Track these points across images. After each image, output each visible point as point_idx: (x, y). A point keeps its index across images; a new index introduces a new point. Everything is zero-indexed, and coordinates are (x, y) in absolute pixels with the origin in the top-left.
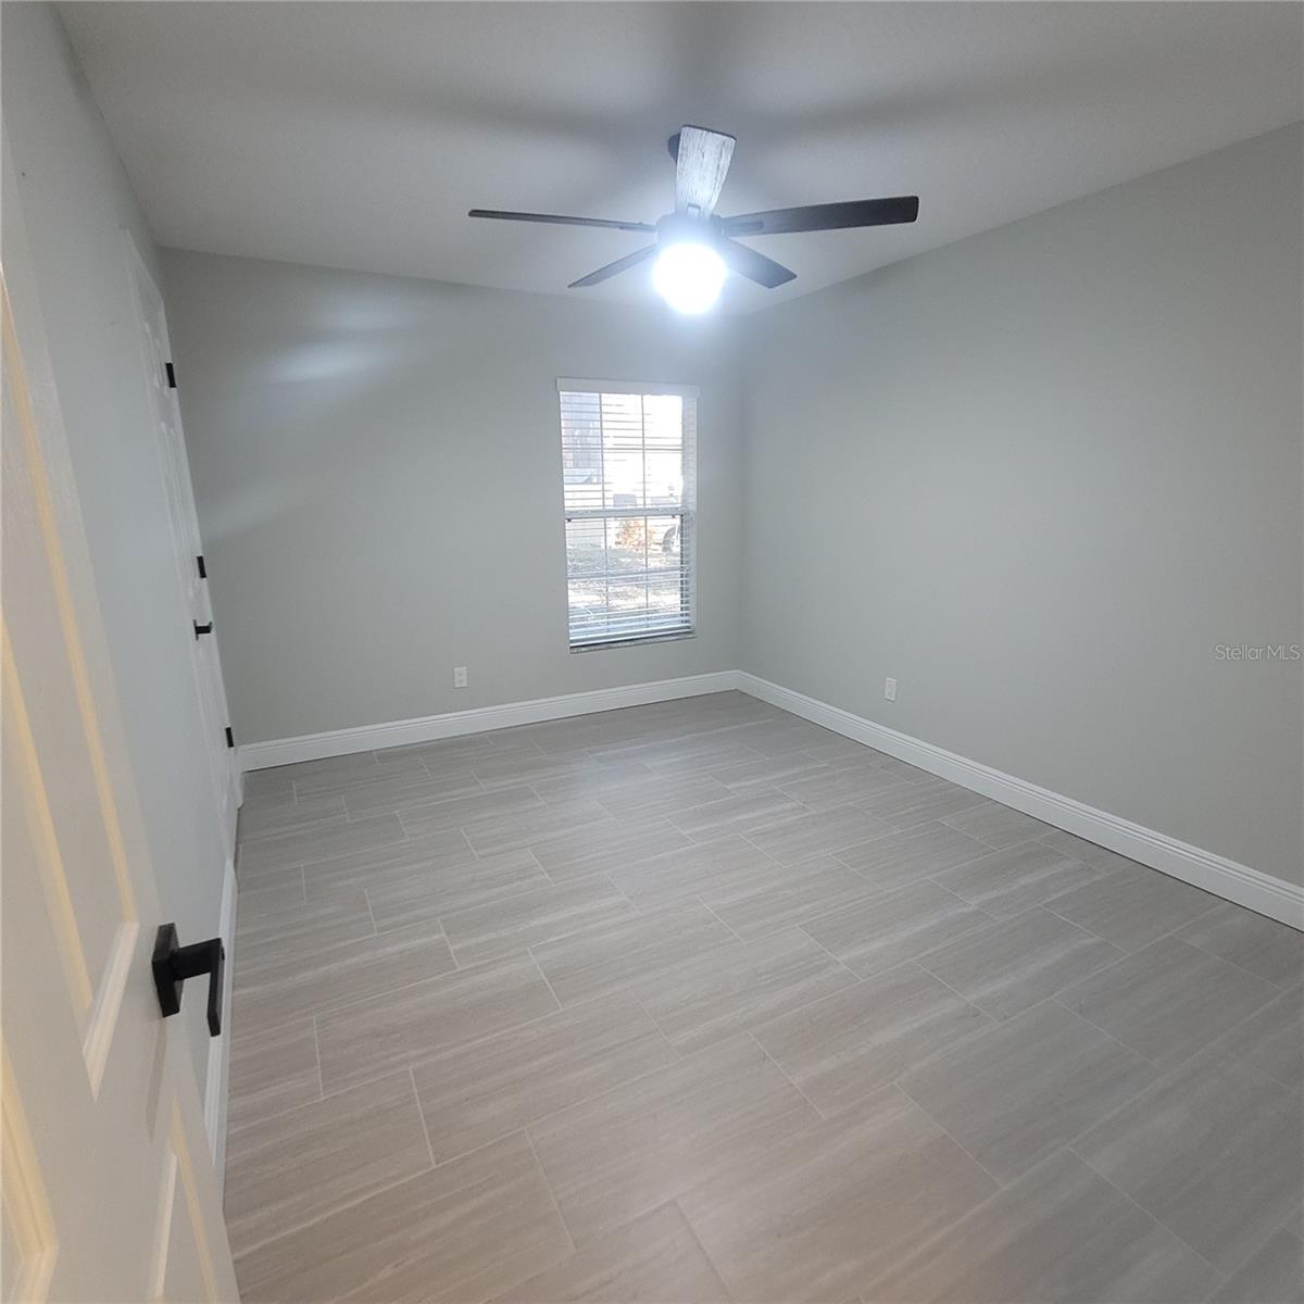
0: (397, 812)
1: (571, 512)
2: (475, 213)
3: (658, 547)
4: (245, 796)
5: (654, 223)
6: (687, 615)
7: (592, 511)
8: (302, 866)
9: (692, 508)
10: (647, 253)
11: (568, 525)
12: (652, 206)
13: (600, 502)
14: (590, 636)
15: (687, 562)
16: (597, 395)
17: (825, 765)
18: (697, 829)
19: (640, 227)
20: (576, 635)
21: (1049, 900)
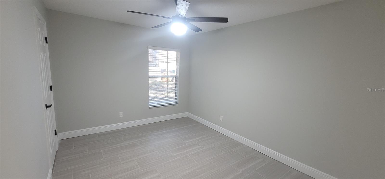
0: (102, 151)
1: (150, 76)
2: (128, 11)
3: (170, 81)
4: (59, 147)
5: (171, 17)
6: (176, 100)
7: (155, 76)
8: (73, 168)
9: (178, 76)
10: (170, 23)
11: (149, 79)
12: (170, 13)
13: (157, 74)
14: (154, 105)
15: (177, 88)
16: (157, 50)
17: (207, 136)
18: (178, 154)
19: (168, 18)
20: (150, 104)
21: (256, 170)
